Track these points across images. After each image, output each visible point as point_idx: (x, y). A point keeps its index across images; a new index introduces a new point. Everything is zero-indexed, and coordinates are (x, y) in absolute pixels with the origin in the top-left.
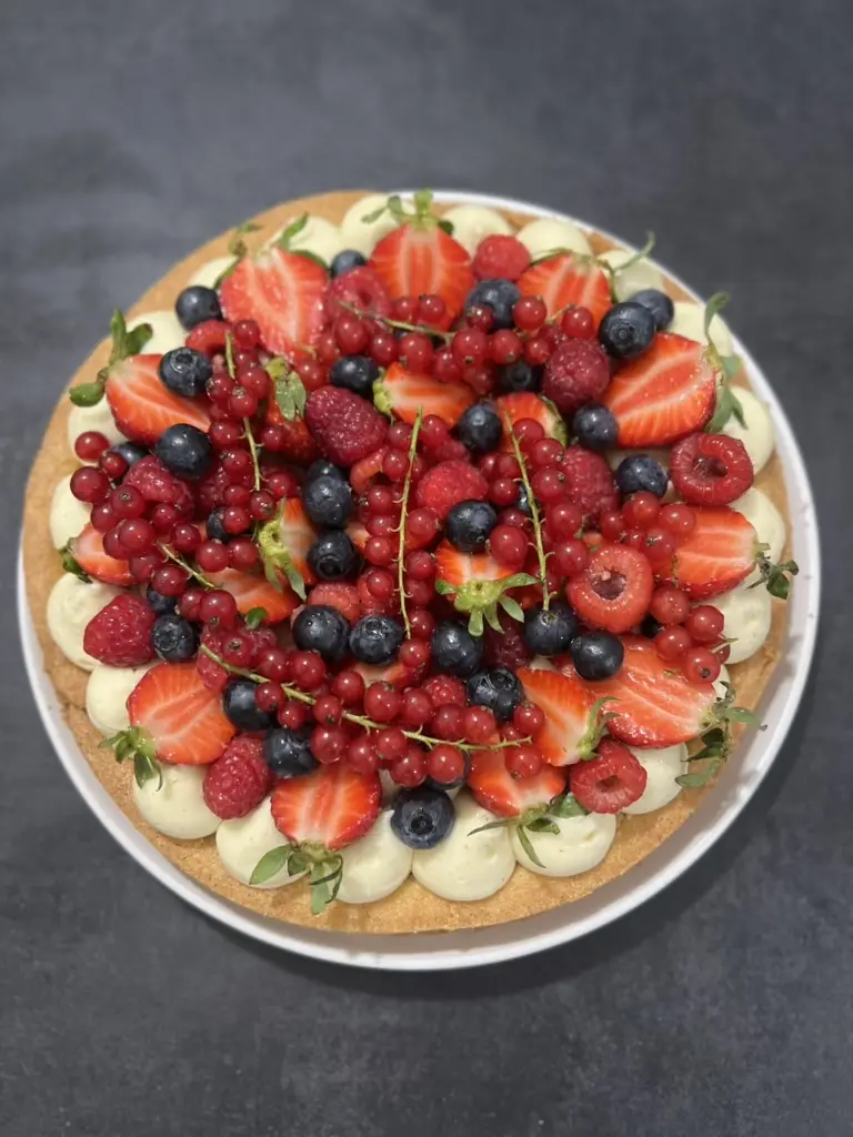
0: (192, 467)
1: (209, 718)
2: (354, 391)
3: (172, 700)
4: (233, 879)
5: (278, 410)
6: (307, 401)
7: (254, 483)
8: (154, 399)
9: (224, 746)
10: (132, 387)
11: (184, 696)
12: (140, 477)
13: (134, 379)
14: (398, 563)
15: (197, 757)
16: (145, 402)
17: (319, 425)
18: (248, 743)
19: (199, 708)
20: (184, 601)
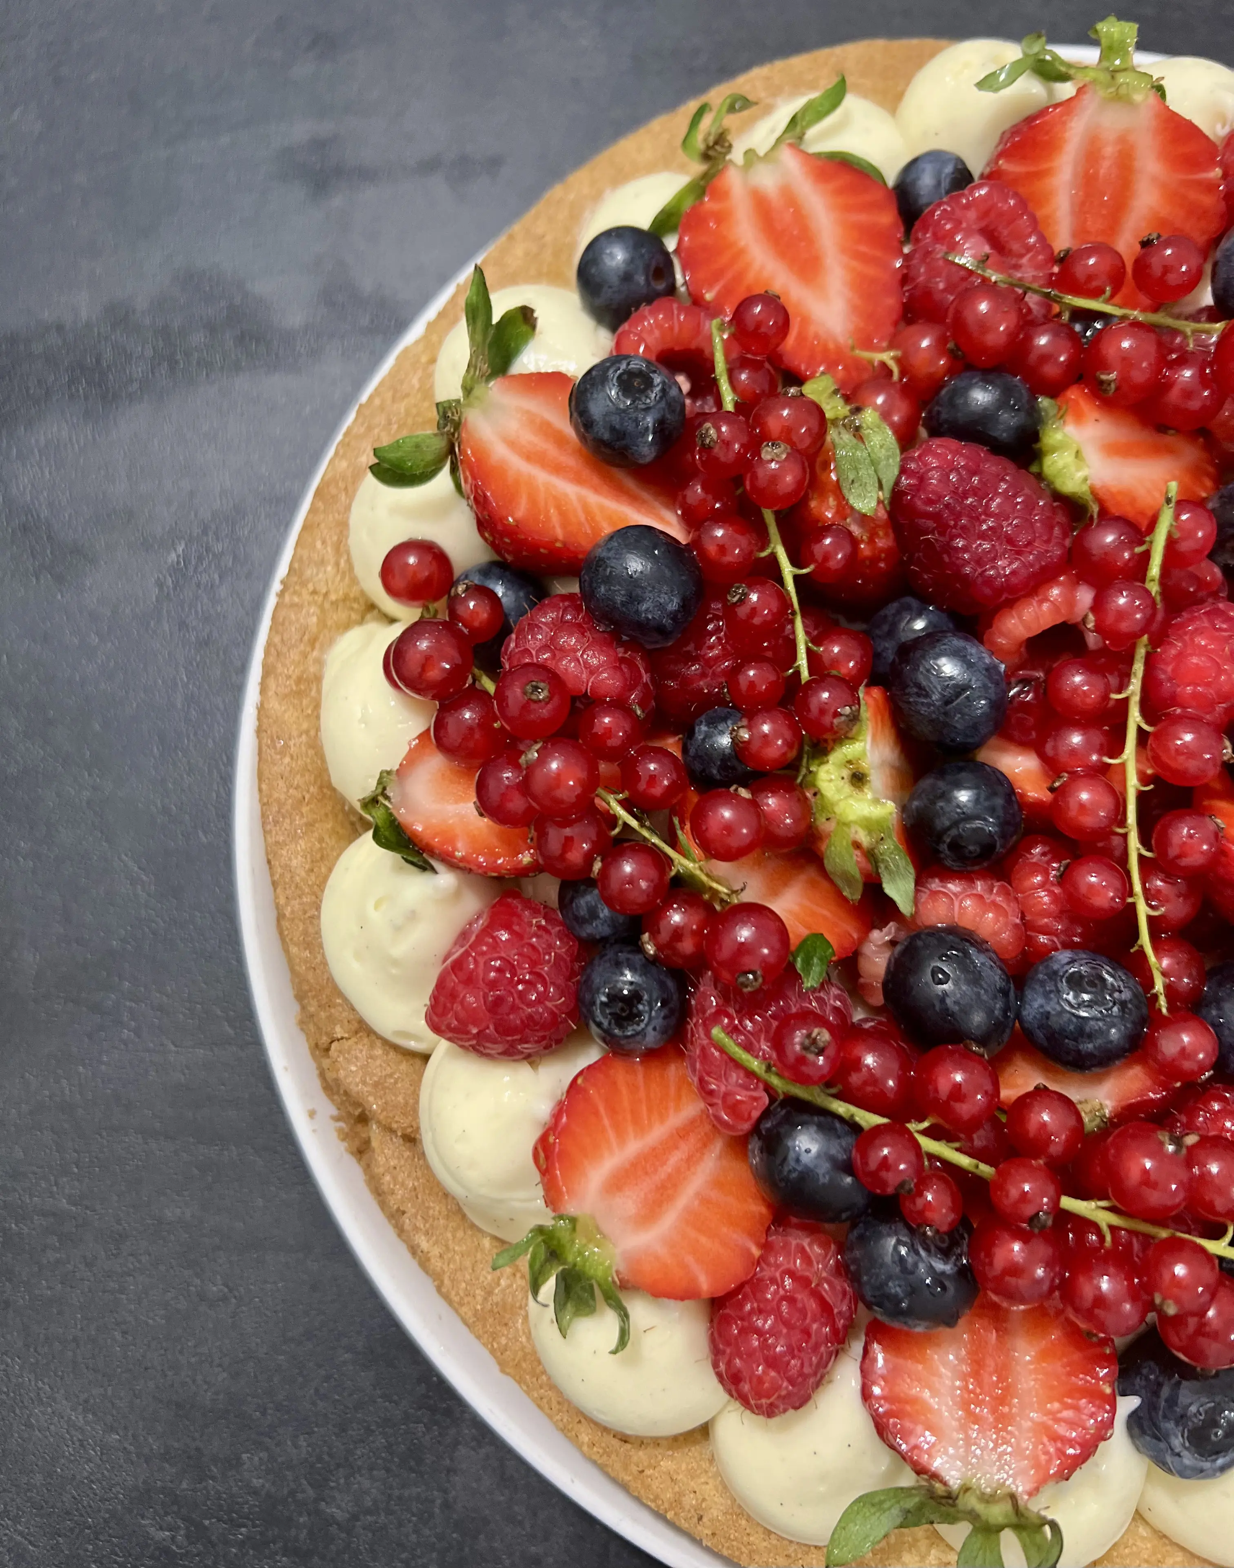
0: (667, 622)
1: (717, 1183)
2: (997, 448)
3: (634, 1147)
4: (749, 1519)
5: (837, 489)
6: (903, 470)
7: (794, 657)
8: (557, 469)
9: (756, 1252)
10: (512, 444)
11: (658, 1133)
12: (550, 645)
13: (513, 426)
14: (1125, 836)
15: (705, 1284)
16: (542, 477)
17: (931, 524)
18: (806, 1242)
19: (691, 1161)
20: (663, 924)
